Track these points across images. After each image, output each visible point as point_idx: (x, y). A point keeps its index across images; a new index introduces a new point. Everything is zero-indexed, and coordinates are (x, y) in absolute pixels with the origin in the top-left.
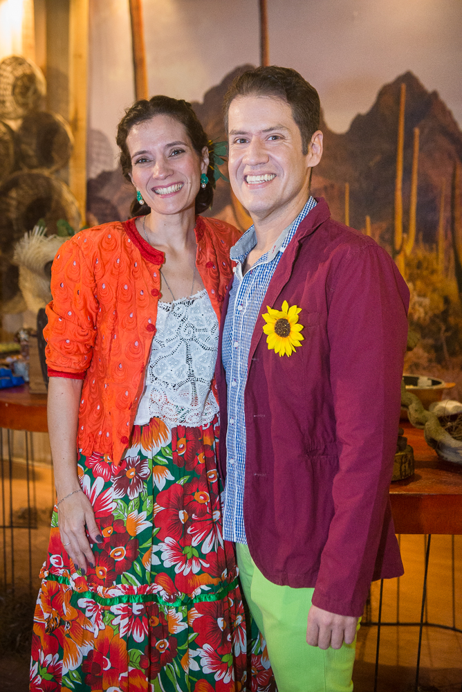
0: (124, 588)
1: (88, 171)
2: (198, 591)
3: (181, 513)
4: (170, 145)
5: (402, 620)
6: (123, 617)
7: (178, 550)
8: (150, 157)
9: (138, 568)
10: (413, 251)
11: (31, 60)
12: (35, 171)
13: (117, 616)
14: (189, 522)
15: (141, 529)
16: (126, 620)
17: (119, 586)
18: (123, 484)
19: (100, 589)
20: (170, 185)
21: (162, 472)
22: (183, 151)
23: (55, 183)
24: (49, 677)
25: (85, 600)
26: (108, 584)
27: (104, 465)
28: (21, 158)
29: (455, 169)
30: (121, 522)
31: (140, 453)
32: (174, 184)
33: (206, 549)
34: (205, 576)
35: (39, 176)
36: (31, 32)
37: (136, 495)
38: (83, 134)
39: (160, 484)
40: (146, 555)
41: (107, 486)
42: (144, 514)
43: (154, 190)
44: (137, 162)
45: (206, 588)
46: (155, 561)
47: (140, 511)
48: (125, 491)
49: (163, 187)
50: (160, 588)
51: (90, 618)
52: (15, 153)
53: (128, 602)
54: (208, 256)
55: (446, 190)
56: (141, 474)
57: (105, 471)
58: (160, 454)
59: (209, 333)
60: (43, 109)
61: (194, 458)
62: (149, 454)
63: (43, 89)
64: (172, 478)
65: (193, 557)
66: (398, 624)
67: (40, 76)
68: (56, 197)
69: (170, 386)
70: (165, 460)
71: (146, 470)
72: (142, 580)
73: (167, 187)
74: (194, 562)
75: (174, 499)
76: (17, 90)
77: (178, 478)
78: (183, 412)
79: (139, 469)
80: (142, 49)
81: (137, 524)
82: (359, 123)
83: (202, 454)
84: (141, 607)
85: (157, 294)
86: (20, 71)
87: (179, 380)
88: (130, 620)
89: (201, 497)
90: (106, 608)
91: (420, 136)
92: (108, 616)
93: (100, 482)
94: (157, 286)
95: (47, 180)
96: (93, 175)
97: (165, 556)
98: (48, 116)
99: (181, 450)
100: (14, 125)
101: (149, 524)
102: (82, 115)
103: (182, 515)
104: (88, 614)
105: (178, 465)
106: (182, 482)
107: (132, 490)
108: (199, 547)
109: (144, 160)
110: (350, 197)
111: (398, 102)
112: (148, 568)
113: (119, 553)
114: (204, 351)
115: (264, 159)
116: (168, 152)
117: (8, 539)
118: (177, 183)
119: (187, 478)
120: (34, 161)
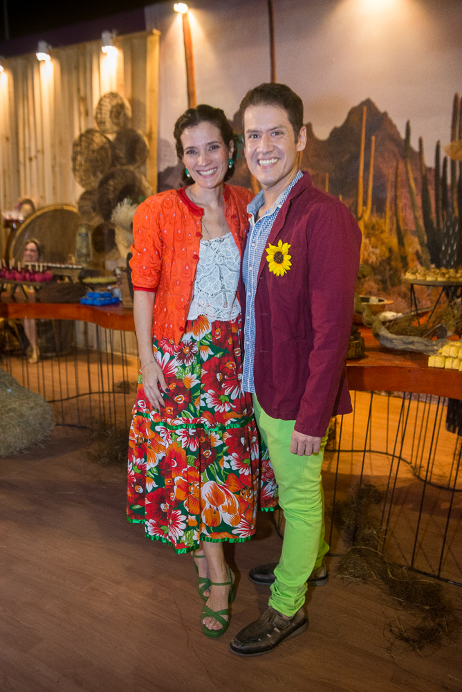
0: (184, 419)
1: (158, 167)
2: (229, 422)
3: (218, 375)
4: (209, 144)
5: (354, 449)
6: (184, 437)
7: (217, 398)
8: (197, 151)
9: (192, 408)
10: (370, 219)
11: (122, 94)
12: (125, 167)
13: (179, 436)
14: (223, 380)
15: (193, 385)
16: (186, 438)
17: (181, 418)
18: (182, 357)
19: (169, 420)
20: (209, 170)
21: (206, 350)
22: (218, 147)
23: (137, 175)
24: (139, 471)
25: (160, 427)
26: (174, 417)
27: (170, 345)
28: (116, 159)
29: (398, 164)
30: (181, 380)
31: (192, 338)
32: (211, 169)
33: (234, 397)
34: (234, 413)
35: (127, 170)
36: (122, 76)
37: (190, 364)
38: (155, 142)
39: (205, 357)
40: (196, 400)
41: (172, 358)
42: (195, 376)
43: (198, 171)
44: (188, 153)
45: (234, 420)
46: (203, 404)
47: (192, 373)
48: (183, 361)
49: (204, 171)
50: (205, 420)
51: (163, 437)
52: (112, 155)
53: (186, 428)
54: (232, 211)
55: (391, 177)
56: (192, 351)
57: (170, 349)
58: (204, 338)
59: (234, 260)
60: (130, 126)
61: (226, 341)
62: (198, 338)
63: (129, 113)
64: (212, 354)
65: (226, 401)
66: (352, 451)
67: (127, 104)
68: (138, 184)
69: (210, 295)
70: (208, 342)
71: (196, 349)
72: (194, 415)
73: (207, 171)
74: (226, 404)
75: (213, 366)
76: (113, 115)
77: (215, 354)
78: (218, 312)
79: (191, 348)
80: (193, 85)
81: (190, 381)
82: (335, 133)
83: (231, 339)
84: (194, 431)
85: (199, 235)
86: (115, 102)
87: (215, 291)
88: (188, 439)
89: (230, 365)
90: (173, 431)
91: (376, 142)
92: (174, 436)
93: (167, 356)
94: (199, 230)
95: (133, 173)
96: (162, 170)
97: (207, 401)
98: (133, 131)
99: (218, 336)
100: (111, 137)
101: (199, 382)
102: (155, 130)
103: (218, 376)
104: (161, 435)
105: (215, 346)
106: (218, 356)
107: (187, 361)
108: (229, 396)
109: (192, 151)
110: (329, 181)
111: (361, 119)
112: (198, 408)
113: (180, 399)
114: (231, 272)
115: (271, 149)
116: (208, 148)
117: (112, 399)
118: (213, 168)
119: (221, 353)
120: (124, 161)
